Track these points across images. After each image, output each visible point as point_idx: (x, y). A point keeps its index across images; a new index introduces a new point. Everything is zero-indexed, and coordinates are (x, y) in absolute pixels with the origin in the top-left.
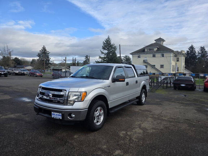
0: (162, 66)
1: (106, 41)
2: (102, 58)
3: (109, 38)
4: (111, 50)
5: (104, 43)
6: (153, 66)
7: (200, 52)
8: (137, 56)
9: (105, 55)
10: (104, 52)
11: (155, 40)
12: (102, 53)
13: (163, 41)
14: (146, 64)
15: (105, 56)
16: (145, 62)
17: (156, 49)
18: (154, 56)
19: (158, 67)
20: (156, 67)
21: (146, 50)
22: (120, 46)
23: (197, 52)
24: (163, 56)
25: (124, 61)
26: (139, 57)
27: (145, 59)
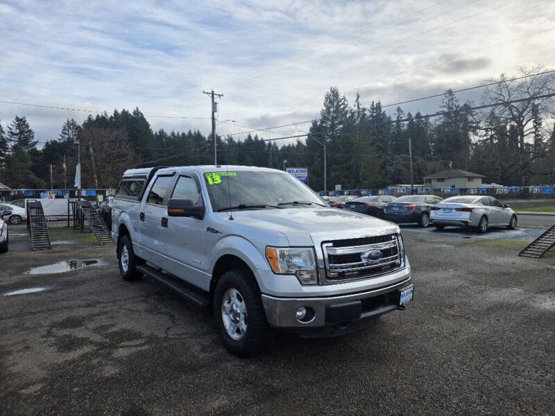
7: (15, 130)
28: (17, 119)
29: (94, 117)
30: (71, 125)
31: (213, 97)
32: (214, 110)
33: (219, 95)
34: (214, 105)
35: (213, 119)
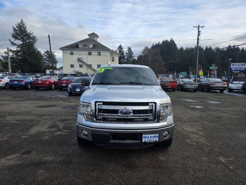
0: (99, 66)
1: (17, 27)
2: (14, 51)
3: (22, 22)
4: (28, 41)
5: (15, 29)
6: (90, 66)
7: (128, 52)
8: (69, 52)
9: (18, 47)
10: (17, 43)
11: (89, 35)
12: (13, 44)
13: (97, 36)
14: (81, 64)
15: (19, 49)
16: (79, 60)
17: (92, 45)
18: (90, 54)
19: (95, 67)
20: (92, 66)
21: (80, 46)
22: (49, 37)
23: (125, 52)
24: (100, 55)
25: (45, 57)
26: (72, 54)
27: (80, 57)
28: (128, 48)
29: (155, 45)
30: (146, 49)
31: (199, 29)
32: (199, 35)
33: (203, 27)
34: (199, 32)
35: (198, 39)
